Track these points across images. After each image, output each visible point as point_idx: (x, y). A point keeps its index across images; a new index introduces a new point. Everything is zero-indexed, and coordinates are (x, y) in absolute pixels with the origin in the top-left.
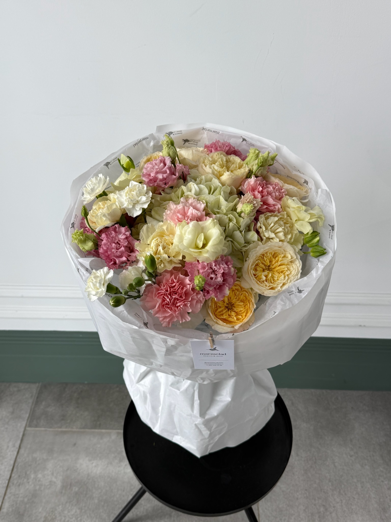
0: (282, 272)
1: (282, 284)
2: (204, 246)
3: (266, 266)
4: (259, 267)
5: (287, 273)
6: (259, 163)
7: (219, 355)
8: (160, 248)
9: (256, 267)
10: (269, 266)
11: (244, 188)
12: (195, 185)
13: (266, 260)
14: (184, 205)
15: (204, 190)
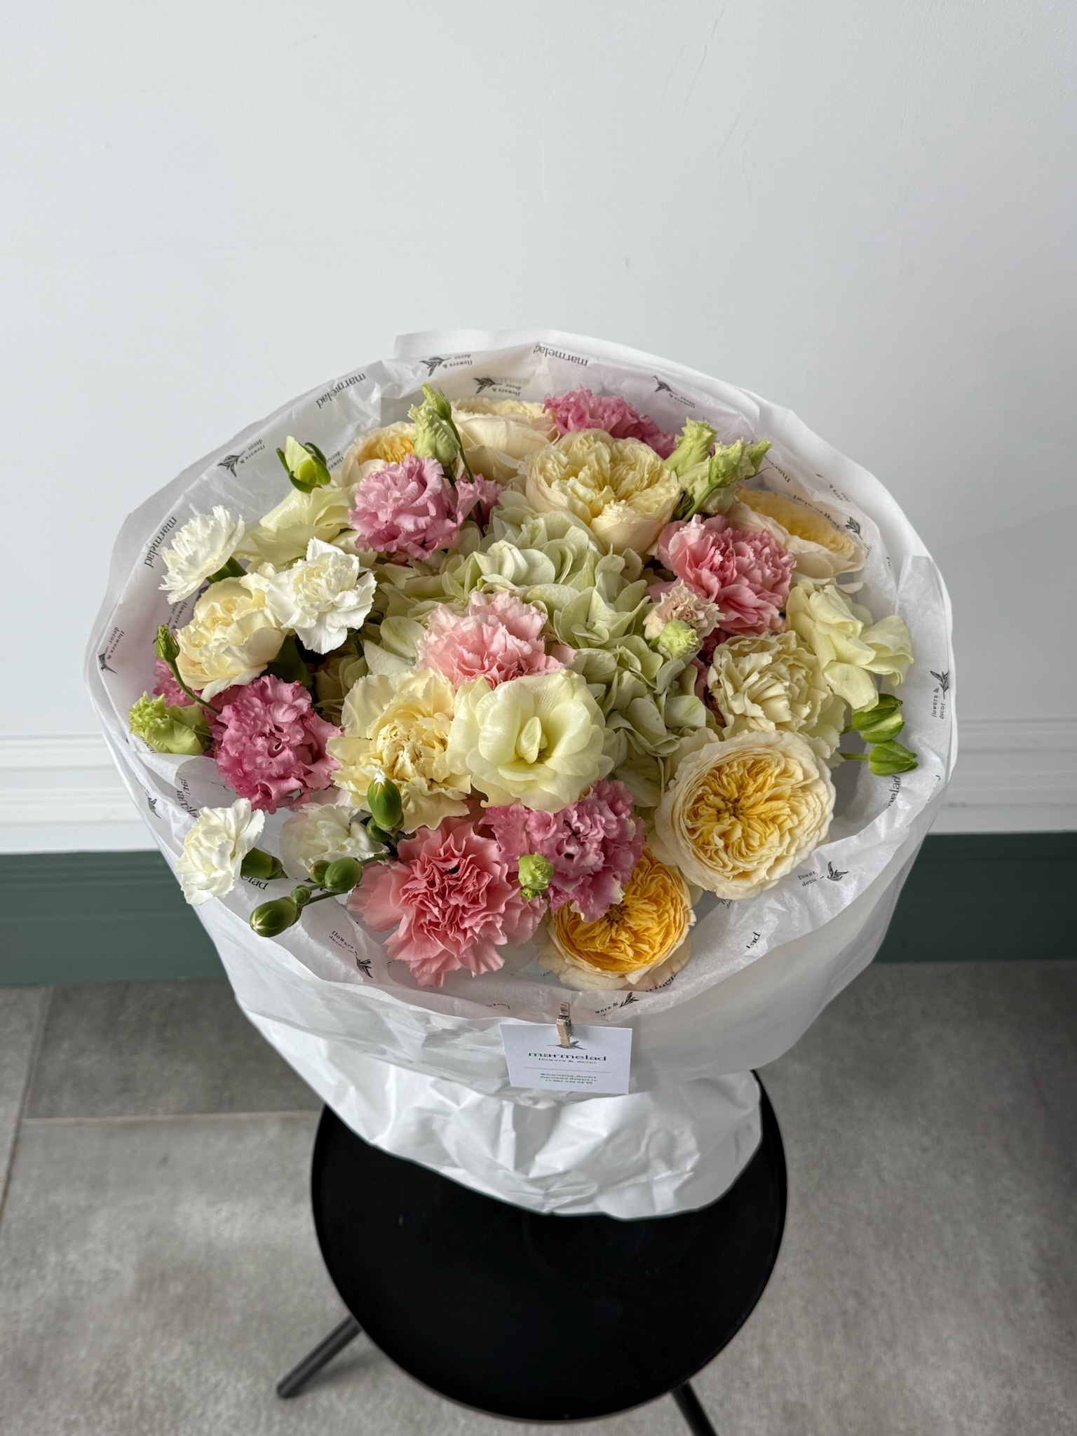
0: (773, 820)
1: (773, 860)
2: (543, 754)
3: (728, 800)
4: (706, 805)
5: (789, 824)
6: (713, 477)
7: (585, 1060)
8: (405, 758)
9: (697, 806)
10: (737, 800)
11: (665, 551)
12: (516, 551)
13: (729, 784)
14: (479, 620)
15: (542, 566)
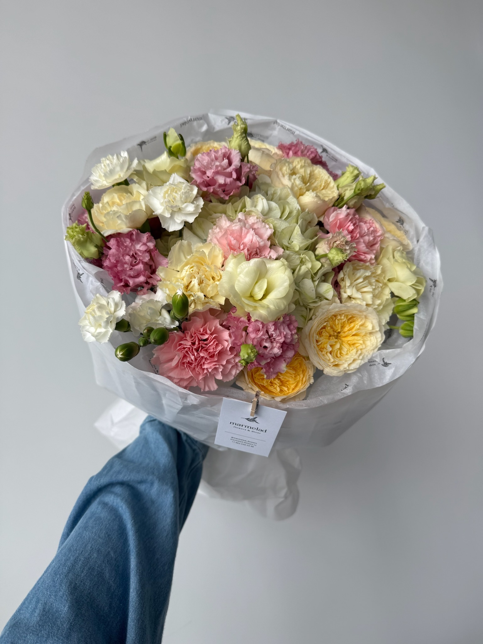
0: (354, 344)
1: (352, 360)
2: (264, 297)
3: (335, 332)
4: (325, 331)
5: (361, 347)
6: (357, 190)
8: (195, 282)
9: (322, 330)
10: (339, 333)
11: (327, 220)
12: (265, 201)
13: (338, 324)
14: (242, 225)
15: (275, 210)
